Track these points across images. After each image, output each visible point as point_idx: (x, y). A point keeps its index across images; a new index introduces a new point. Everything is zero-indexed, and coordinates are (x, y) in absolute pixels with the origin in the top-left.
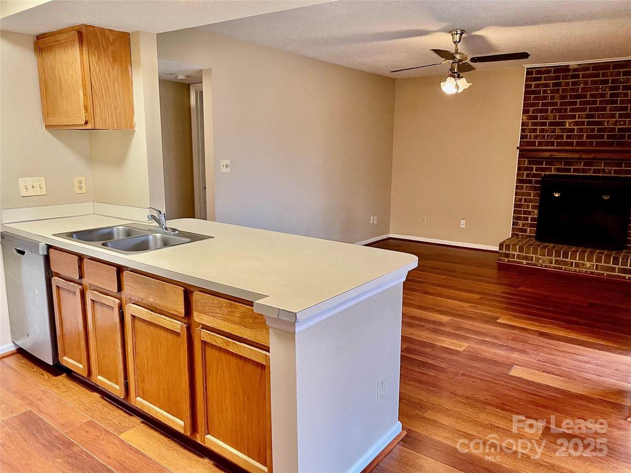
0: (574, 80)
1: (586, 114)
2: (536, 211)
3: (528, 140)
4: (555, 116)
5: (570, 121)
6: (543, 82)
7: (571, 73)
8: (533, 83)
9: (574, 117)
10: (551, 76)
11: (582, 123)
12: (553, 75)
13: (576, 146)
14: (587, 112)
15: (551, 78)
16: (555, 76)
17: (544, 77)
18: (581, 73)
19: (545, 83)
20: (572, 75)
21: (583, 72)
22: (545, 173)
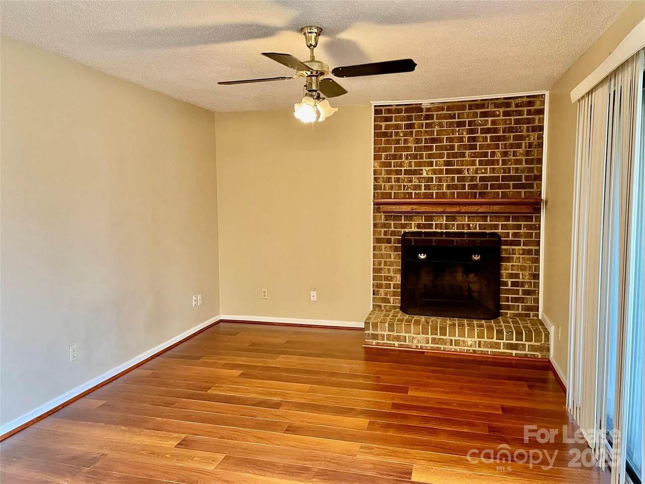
0: (428, 121)
1: (444, 161)
2: (399, 277)
3: (383, 191)
4: (410, 164)
5: (428, 168)
6: (394, 122)
7: (424, 113)
8: (383, 124)
9: (431, 164)
10: (403, 116)
11: (441, 172)
12: (405, 115)
13: (436, 198)
14: (445, 159)
15: (403, 119)
16: (406, 116)
17: (395, 116)
18: (435, 113)
19: (398, 124)
20: (426, 115)
21: (438, 113)
22: (405, 230)
